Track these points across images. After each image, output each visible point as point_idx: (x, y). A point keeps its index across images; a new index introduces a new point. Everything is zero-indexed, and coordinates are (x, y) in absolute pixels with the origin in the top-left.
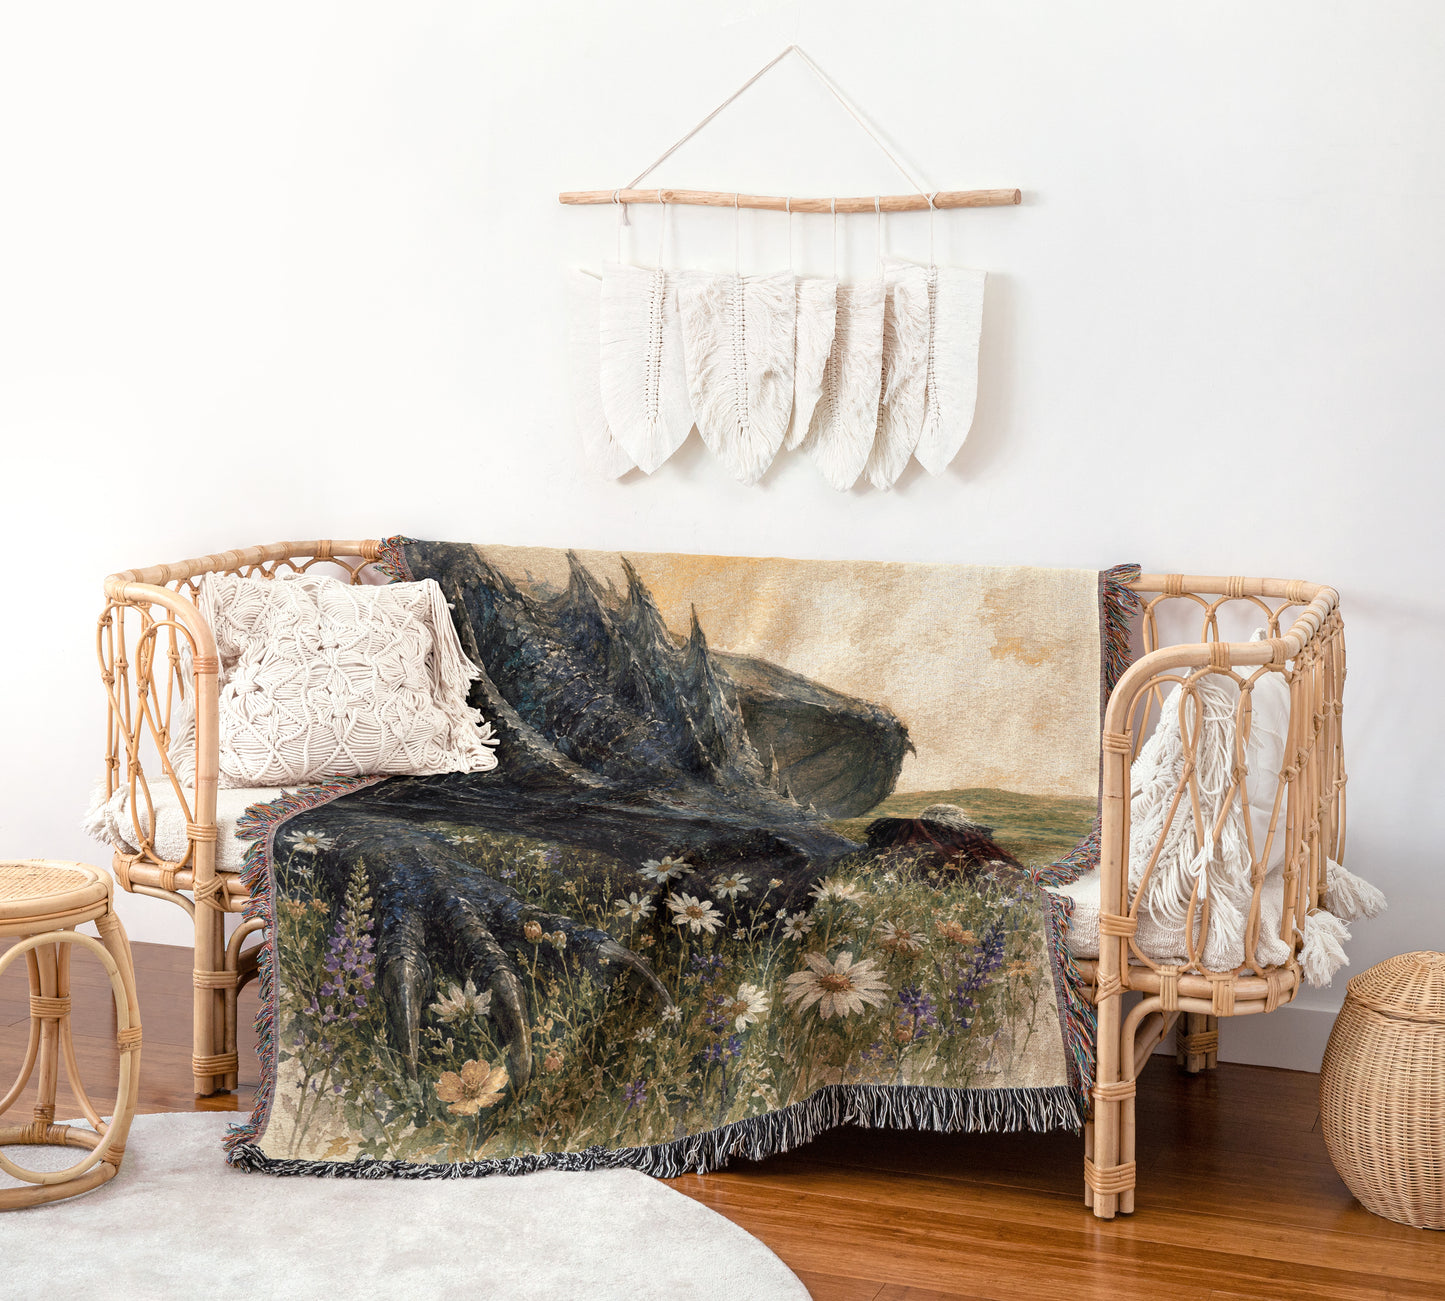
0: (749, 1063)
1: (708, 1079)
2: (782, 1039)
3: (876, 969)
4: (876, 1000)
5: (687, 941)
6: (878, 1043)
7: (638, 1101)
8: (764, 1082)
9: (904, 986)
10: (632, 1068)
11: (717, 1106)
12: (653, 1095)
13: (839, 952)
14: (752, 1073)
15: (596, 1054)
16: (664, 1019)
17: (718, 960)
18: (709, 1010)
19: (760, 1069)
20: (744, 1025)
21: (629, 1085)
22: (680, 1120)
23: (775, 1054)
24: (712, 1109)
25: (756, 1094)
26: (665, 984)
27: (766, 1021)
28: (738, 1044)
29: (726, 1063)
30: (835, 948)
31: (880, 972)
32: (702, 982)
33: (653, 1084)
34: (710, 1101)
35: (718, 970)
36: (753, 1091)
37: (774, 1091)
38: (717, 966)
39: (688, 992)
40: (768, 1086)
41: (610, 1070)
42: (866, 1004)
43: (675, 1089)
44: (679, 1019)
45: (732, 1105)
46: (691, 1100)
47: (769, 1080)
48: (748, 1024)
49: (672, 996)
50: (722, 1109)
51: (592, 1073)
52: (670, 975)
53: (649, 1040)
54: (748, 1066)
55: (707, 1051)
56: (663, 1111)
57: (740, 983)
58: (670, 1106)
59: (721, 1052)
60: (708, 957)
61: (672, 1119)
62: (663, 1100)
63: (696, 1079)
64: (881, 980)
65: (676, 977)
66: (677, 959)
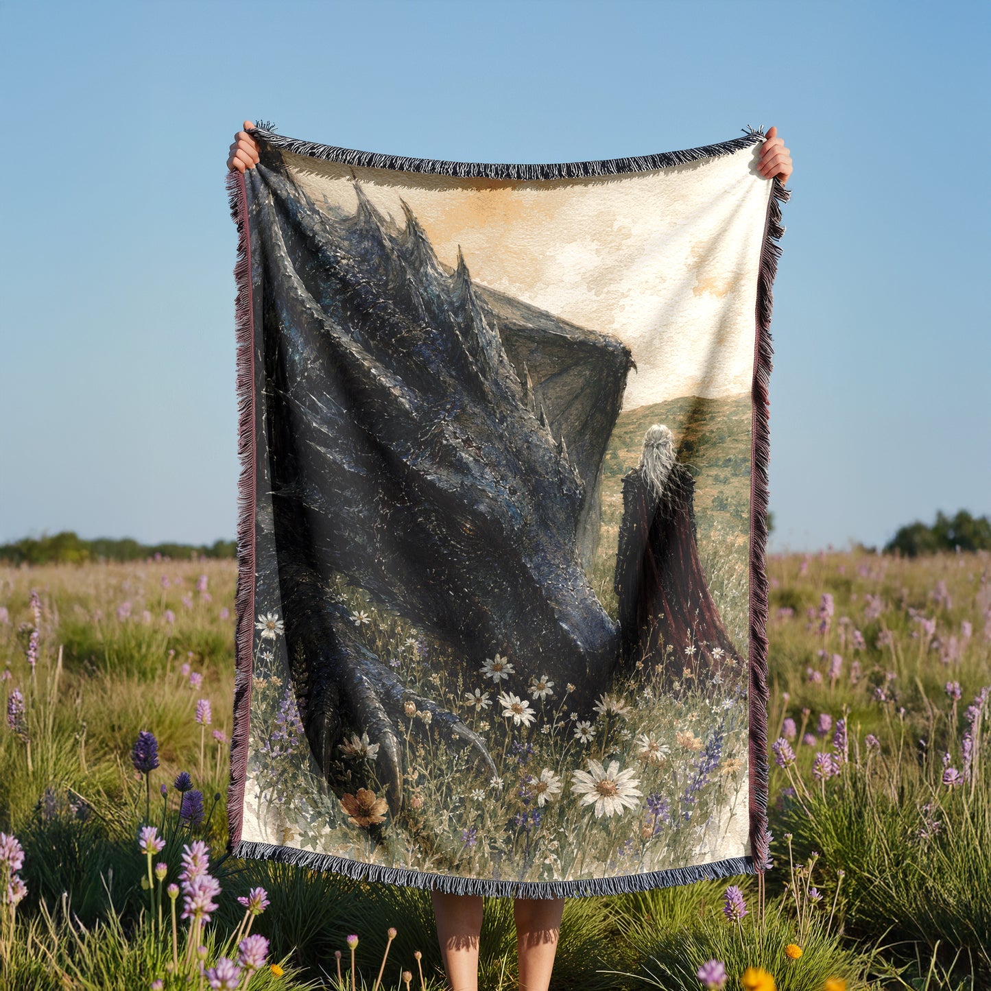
0: (545, 833)
1: (517, 841)
2: (568, 819)
3: (633, 777)
4: (632, 804)
5: (511, 731)
6: (630, 840)
7: (471, 844)
8: (553, 852)
9: (651, 793)
10: (467, 816)
11: (521, 863)
12: (481, 842)
13: (611, 760)
14: (546, 843)
15: (445, 802)
16: (492, 786)
17: (530, 747)
18: (521, 785)
19: (551, 840)
20: (543, 801)
21: (466, 830)
22: (497, 866)
23: (562, 830)
24: (518, 865)
25: (547, 862)
26: (494, 760)
27: (558, 801)
28: (538, 816)
29: (530, 830)
30: (608, 757)
31: (637, 780)
32: (518, 763)
33: (481, 833)
34: (517, 858)
35: (530, 755)
36: (546, 858)
37: (559, 861)
38: (529, 752)
39: (509, 769)
40: (555, 857)
41: (453, 816)
42: (625, 808)
43: (495, 842)
44: (501, 787)
45: (531, 866)
46: (505, 853)
47: (556, 852)
48: (546, 801)
49: (498, 770)
50: (525, 867)
51: (441, 815)
52: (498, 754)
53: (480, 799)
54: (543, 837)
55: (518, 817)
56: (486, 855)
57: (543, 768)
58: (491, 853)
59: (527, 820)
60: (523, 746)
61: (492, 863)
62: (487, 849)
63: (509, 837)
64: (636, 788)
65: (501, 756)
66: (504, 742)
